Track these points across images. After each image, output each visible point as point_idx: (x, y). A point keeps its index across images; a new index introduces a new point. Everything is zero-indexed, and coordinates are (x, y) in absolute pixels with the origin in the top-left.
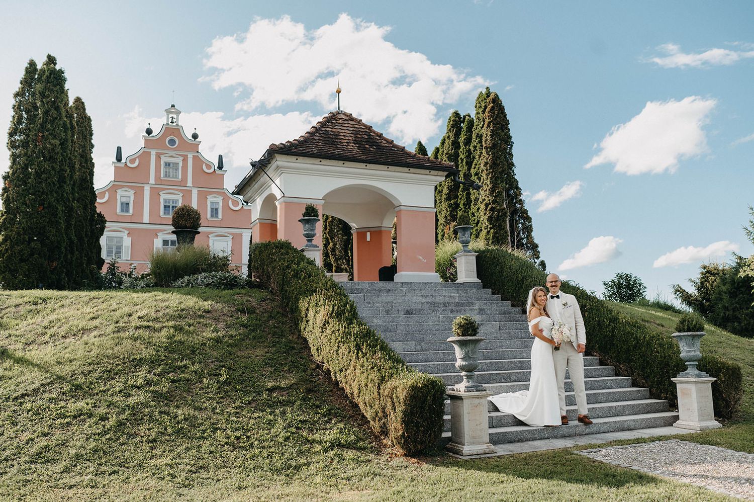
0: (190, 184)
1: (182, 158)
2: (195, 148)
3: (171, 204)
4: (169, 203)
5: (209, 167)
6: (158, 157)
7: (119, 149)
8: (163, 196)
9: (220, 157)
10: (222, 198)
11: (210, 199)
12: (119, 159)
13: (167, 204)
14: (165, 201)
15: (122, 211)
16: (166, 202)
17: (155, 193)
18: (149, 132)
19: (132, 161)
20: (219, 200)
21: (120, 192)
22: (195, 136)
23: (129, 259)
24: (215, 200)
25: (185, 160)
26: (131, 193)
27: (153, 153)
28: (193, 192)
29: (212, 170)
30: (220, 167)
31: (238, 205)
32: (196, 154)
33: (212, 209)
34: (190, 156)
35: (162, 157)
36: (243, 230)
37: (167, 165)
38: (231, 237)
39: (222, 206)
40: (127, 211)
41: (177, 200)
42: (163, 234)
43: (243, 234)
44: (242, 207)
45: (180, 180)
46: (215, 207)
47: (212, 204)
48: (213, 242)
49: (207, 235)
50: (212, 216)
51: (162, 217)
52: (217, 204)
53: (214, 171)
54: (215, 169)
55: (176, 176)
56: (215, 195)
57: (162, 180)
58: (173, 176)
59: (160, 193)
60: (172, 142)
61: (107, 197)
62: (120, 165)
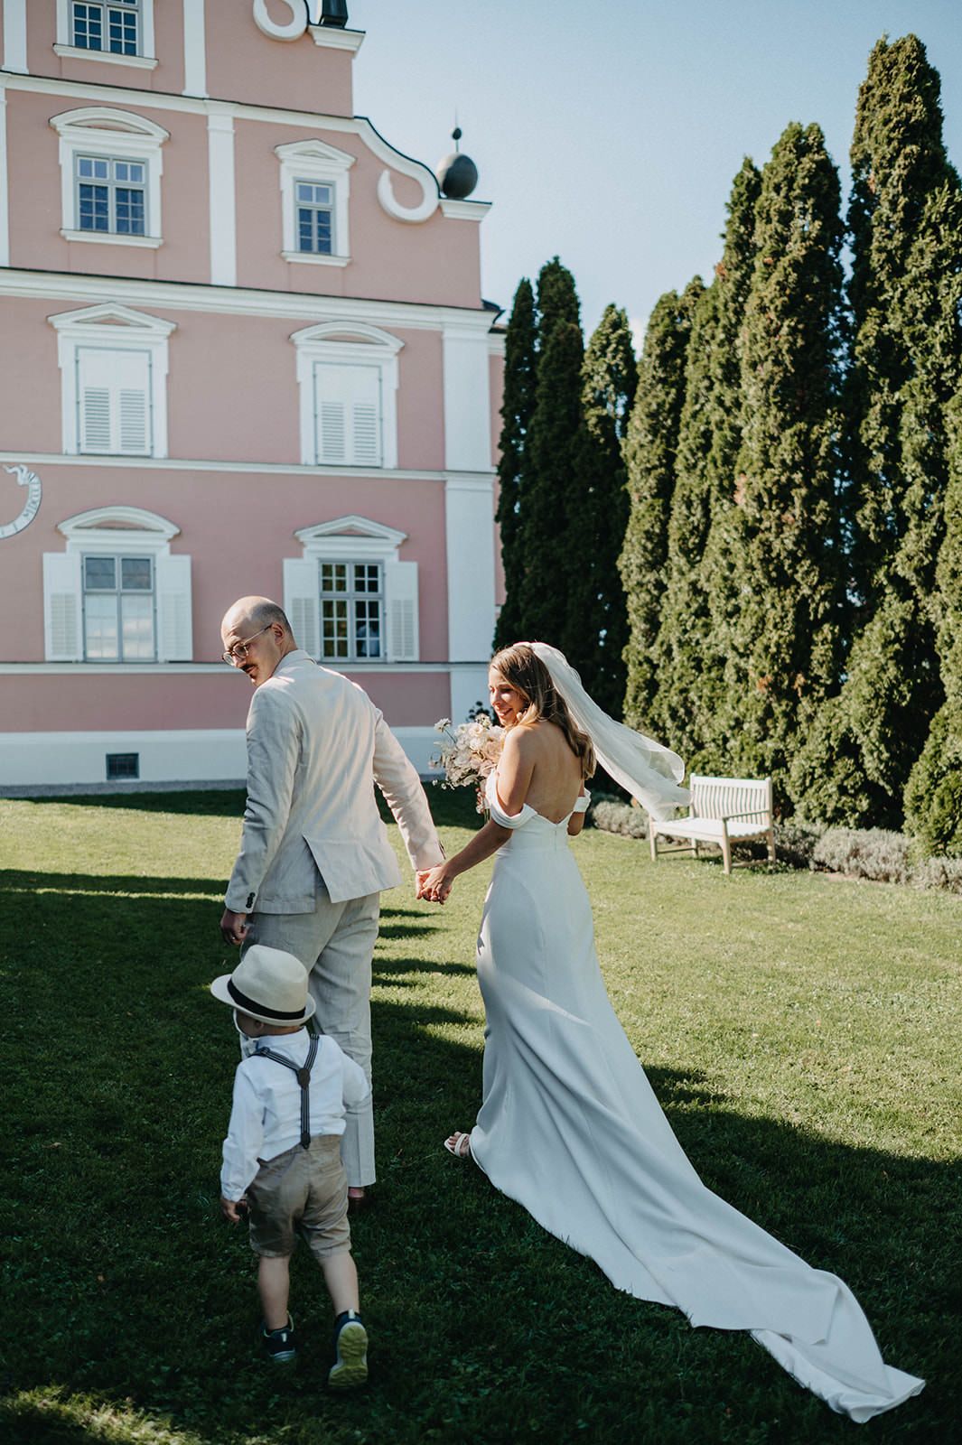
0: (195, 82)
3: (112, 182)
4: (101, 171)
5: (279, 13)
8: (73, 141)
10: (346, 161)
11: (296, 165)
13: (93, 180)
14: (85, 164)
16: (85, 168)
17: (33, 121)
20: (334, 170)
24: (316, 170)
28: (211, 126)
29: (295, 29)
30: (336, 15)
31: (419, 197)
33: (305, 214)
36: (448, 316)
38: (395, 345)
39: (350, 202)
41: (138, 169)
42: (77, 322)
43: (448, 334)
44: (439, 207)
45: (152, 65)
46: (314, 205)
47: (305, 190)
48: (314, 370)
49: (286, 333)
50: (305, 246)
51: (69, 242)
52: (324, 191)
53: (307, 29)
54: (309, 22)
55: (131, 50)
56: (315, 145)
57: (60, 58)
58: (115, 48)
59: (59, 122)
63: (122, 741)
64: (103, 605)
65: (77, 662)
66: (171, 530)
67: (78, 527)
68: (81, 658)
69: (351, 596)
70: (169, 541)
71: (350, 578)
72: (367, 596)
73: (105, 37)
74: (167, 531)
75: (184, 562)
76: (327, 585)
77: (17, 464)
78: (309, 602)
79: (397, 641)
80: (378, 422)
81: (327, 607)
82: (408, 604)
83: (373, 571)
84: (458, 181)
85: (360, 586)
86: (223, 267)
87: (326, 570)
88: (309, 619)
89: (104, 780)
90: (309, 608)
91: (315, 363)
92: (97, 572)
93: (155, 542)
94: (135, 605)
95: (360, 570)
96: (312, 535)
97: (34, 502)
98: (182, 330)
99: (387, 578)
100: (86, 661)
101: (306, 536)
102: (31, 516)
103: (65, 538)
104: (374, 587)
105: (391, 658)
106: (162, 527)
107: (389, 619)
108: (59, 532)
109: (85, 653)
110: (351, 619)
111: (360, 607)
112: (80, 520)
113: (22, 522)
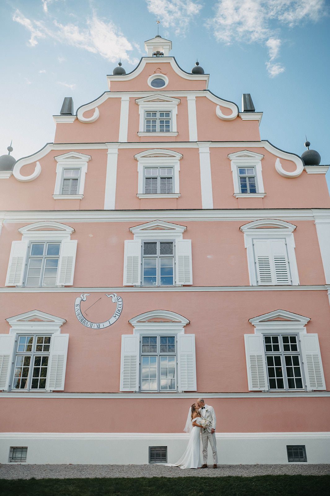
0: (193, 136)
1: (176, 102)
2: (199, 86)
3: (159, 175)
4: (155, 172)
5: (226, 110)
6: (134, 103)
7: (68, 100)
8: (143, 163)
9: (248, 97)
10: (260, 157)
11: (237, 161)
12: (67, 111)
13: (151, 175)
14: (148, 170)
15: (64, 191)
16: (148, 172)
17: (128, 158)
19: (89, 113)
20: (255, 161)
21: (62, 162)
23: (71, 284)
24: (245, 162)
25: (182, 103)
26: (83, 163)
27: (125, 99)
28: (200, 151)
29: (234, 114)
30: (250, 109)
31: (295, 167)
32: (201, 94)
33: (243, 179)
34: (191, 97)
35: (140, 102)
36: (315, 213)
37: (151, 113)
38: (292, 228)
39: (263, 172)
40: (74, 191)
42: (142, 230)
43: (317, 221)
44: (304, 170)
45: (176, 134)
46: (247, 174)
47: (242, 170)
48: (253, 242)
49: (238, 227)
50: (244, 191)
51: (140, 199)
52: (251, 170)
53: (238, 116)
54: (239, 112)
55: (168, 131)
56: (245, 153)
57: (140, 137)
58: (162, 131)
59: (138, 156)
60: (158, 83)
61: (38, 169)
62: (69, 120)
63: (158, 439)
65: (136, 392)
66: (185, 322)
67: (139, 322)
68: (137, 389)
69: (282, 353)
70: (184, 327)
71: (281, 344)
72: (291, 353)
73: (158, 128)
74: (183, 322)
75: (192, 337)
76: (268, 348)
77: (112, 293)
78: (259, 357)
79: (312, 378)
80: (287, 263)
81: (270, 360)
82: (315, 357)
83: (293, 339)
84: (312, 160)
85: (286, 348)
86: (207, 202)
87: (267, 339)
88: (260, 367)
89: (148, 463)
90: (260, 360)
91: (253, 239)
93: (176, 327)
94: (167, 361)
95: (285, 339)
96: (258, 321)
97: (119, 310)
98: (189, 229)
99: (302, 343)
100: (140, 392)
101: (255, 322)
102: (117, 317)
103: (133, 327)
104: (294, 348)
105: (309, 388)
106: (180, 320)
107: (306, 367)
108: (130, 324)
109: (140, 387)
110: (284, 367)
111: (288, 359)
112: (139, 319)
113: (113, 320)
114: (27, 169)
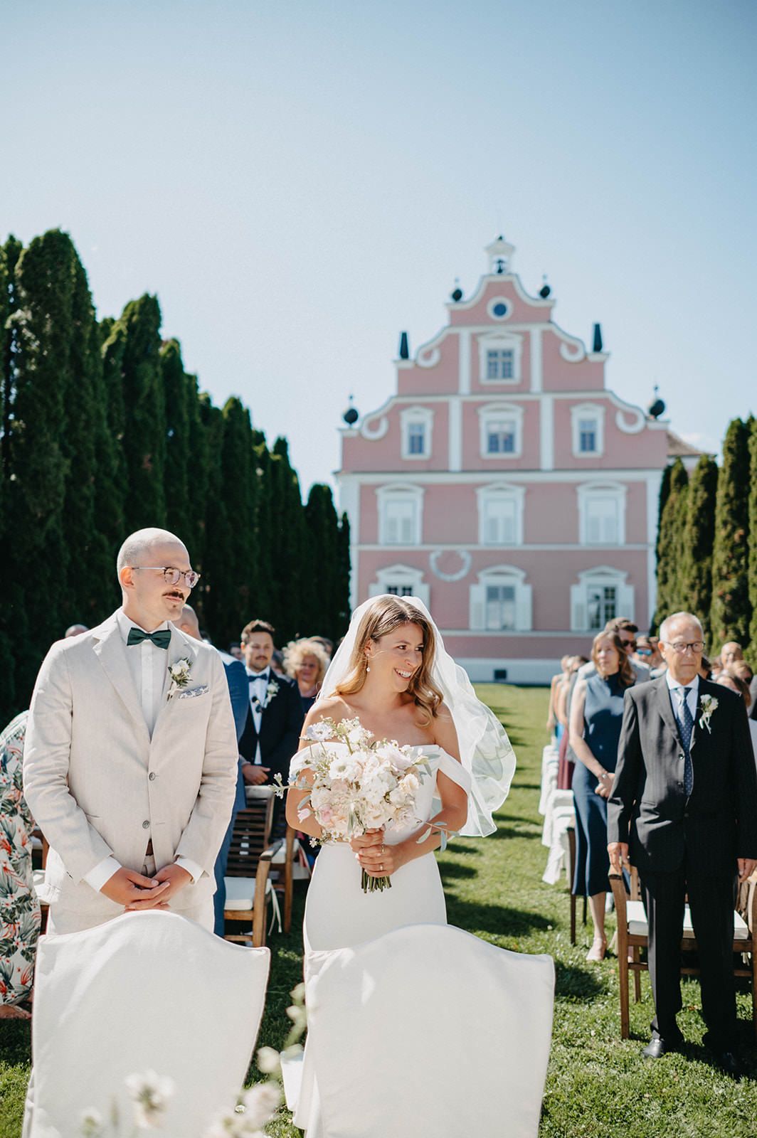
0: (536, 387)
1: (520, 338)
2: (544, 316)
3: (501, 432)
5: (573, 349)
6: (474, 339)
7: (404, 336)
8: (486, 417)
9: (597, 329)
10: (602, 410)
11: (579, 415)
12: (404, 353)
13: (494, 432)
14: (490, 425)
15: (412, 452)
16: (490, 428)
17: (470, 412)
18: (457, 295)
19: (428, 355)
20: (596, 414)
21: (407, 418)
22: (545, 292)
24: (588, 416)
25: (526, 337)
26: (426, 418)
27: (465, 335)
28: (542, 403)
29: (581, 355)
30: (598, 346)
31: (635, 421)
32: (546, 327)
33: (583, 435)
34: (536, 331)
35: (482, 340)
36: (649, 473)
37: (492, 354)
38: (625, 489)
39: (603, 427)
40: (421, 451)
41: (513, 423)
42: (486, 491)
43: (649, 482)
44: (645, 425)
45: (518, 381)
46: (588, 430)
47: (583, 425)
48: (586, 502)
49: (573, 488)
50: (583, 449)
51: (483, 459)
52: (592, 423)
53: (586, 355)
54: (587, 352)
55: (510, 376)
56: (587, 404)
57: (483, 385)
58: (504, 376)
59: (480, 412)
60: (500, 310)
61: (384, 427)
62: (407, 364)
63: (500, 664)
64: (494, 606)
65: (483, 630)
66: (523, 575)
67: (484, 575)
68: (485, 629)
69: (602, 602)
70: (522, 579)
71: (602, 594)
72: (610, 603)
73: (500, 373)
75: (529, 589)
77: (461, 550)
78: (582, 605)
80: (616, 524)
82: (629, 606)
83: (613, 590)
84: (658, 409)
85: (607, 598)
86: (547, 462)
88: (582, 612)
90: (582, 607)
91: (587, 500)
92: (492, 593)
93: (515, 579)
94: (508, 606)
95: (607, 591)
96: (584, 575)
98: (530, 490)
99: (619, 594)
100: (487, 630)
101: (581, 575)
102: (466, 571)
103: (480, 579)
104: (613, 597)
106: (520, 574)
108: (477, 577)
109: (487, 627)
110: (602, 613)
111: (607, 607)
112: (485, 571)
113: (463, 574)
114: (374, 425)
